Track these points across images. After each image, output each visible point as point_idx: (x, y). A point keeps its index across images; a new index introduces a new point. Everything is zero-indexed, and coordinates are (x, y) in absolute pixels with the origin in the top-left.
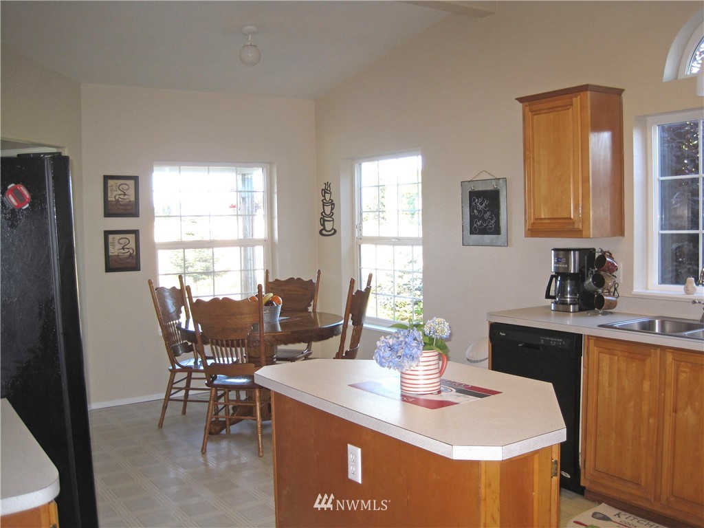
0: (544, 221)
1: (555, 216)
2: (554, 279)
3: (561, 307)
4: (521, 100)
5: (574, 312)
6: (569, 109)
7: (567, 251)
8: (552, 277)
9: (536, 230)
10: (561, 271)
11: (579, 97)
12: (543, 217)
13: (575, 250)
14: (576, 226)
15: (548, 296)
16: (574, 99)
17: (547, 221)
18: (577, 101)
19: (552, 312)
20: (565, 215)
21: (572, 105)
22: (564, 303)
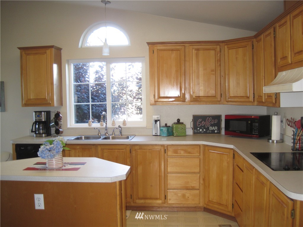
0: (32, 100)
1: (38, 98)
2: (34, 124)
3: (38, 135)
4: (20, 48)
5: (45, 137)
6: (44, 54)
7: (41, 112)
8: (34, 123)
9: (27, 103)
10: (38, 120)
11: (49, 50)
12: (32, 98)
13: (44, 112)
14: (48, 102)
15: (32, 131)
16: (47, 51)
17: (33, 100)
18: (48, 51)
19: (35, 138)
20: (43, 97)
21: (46, 53)
22: (39, 133)
